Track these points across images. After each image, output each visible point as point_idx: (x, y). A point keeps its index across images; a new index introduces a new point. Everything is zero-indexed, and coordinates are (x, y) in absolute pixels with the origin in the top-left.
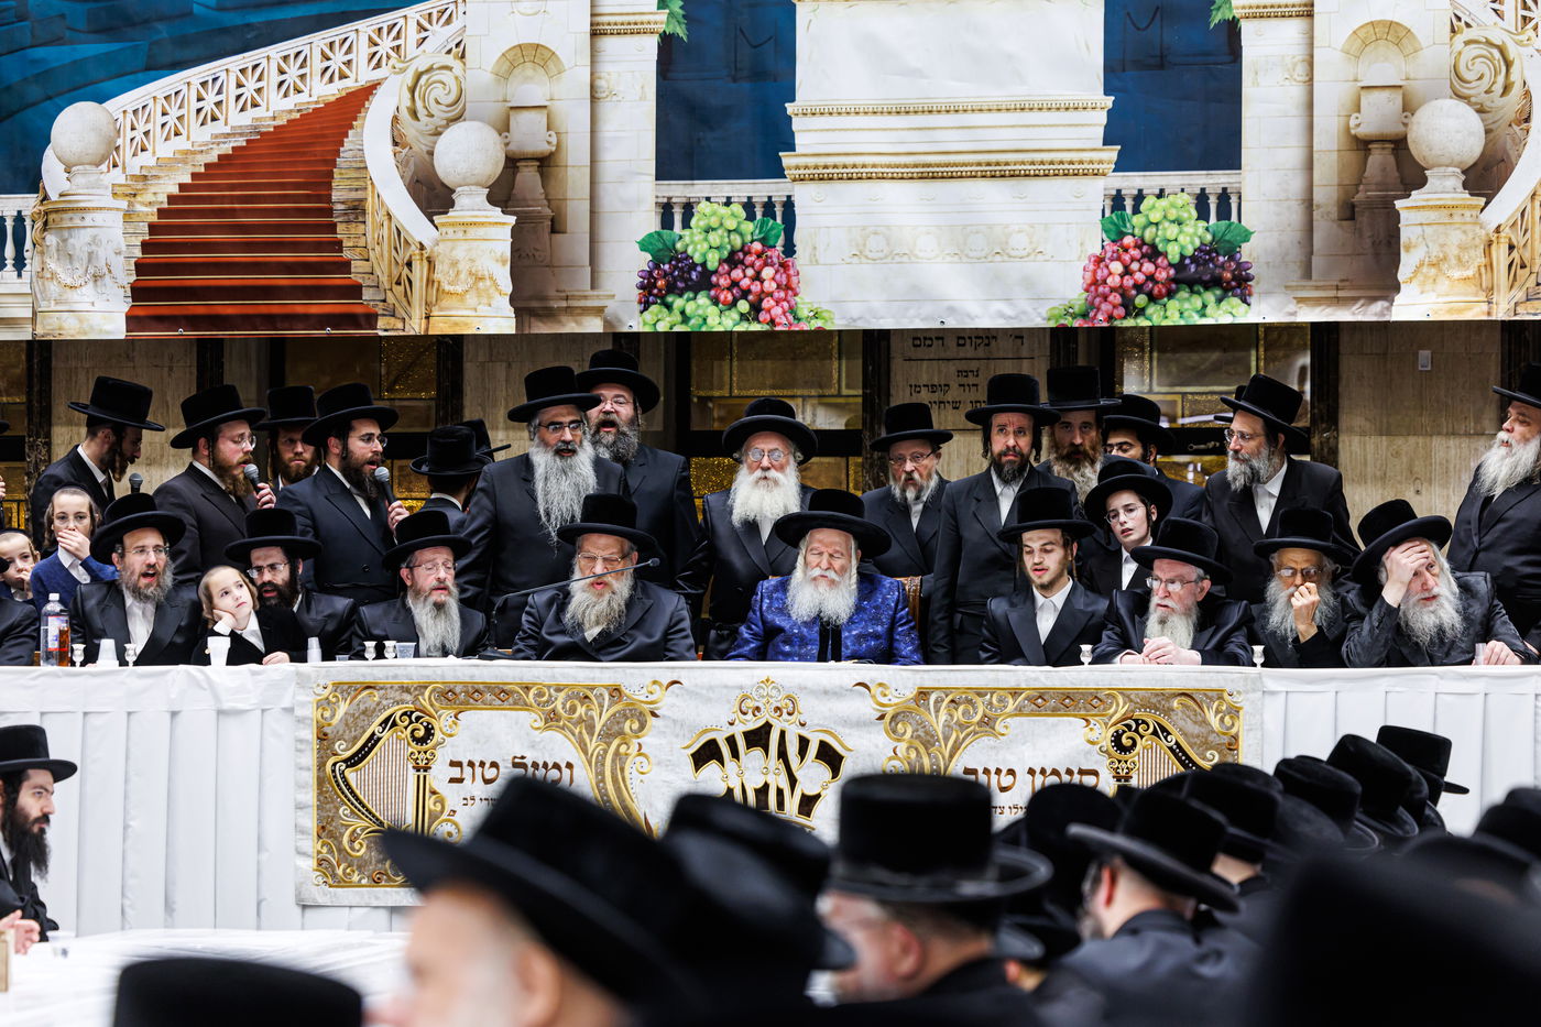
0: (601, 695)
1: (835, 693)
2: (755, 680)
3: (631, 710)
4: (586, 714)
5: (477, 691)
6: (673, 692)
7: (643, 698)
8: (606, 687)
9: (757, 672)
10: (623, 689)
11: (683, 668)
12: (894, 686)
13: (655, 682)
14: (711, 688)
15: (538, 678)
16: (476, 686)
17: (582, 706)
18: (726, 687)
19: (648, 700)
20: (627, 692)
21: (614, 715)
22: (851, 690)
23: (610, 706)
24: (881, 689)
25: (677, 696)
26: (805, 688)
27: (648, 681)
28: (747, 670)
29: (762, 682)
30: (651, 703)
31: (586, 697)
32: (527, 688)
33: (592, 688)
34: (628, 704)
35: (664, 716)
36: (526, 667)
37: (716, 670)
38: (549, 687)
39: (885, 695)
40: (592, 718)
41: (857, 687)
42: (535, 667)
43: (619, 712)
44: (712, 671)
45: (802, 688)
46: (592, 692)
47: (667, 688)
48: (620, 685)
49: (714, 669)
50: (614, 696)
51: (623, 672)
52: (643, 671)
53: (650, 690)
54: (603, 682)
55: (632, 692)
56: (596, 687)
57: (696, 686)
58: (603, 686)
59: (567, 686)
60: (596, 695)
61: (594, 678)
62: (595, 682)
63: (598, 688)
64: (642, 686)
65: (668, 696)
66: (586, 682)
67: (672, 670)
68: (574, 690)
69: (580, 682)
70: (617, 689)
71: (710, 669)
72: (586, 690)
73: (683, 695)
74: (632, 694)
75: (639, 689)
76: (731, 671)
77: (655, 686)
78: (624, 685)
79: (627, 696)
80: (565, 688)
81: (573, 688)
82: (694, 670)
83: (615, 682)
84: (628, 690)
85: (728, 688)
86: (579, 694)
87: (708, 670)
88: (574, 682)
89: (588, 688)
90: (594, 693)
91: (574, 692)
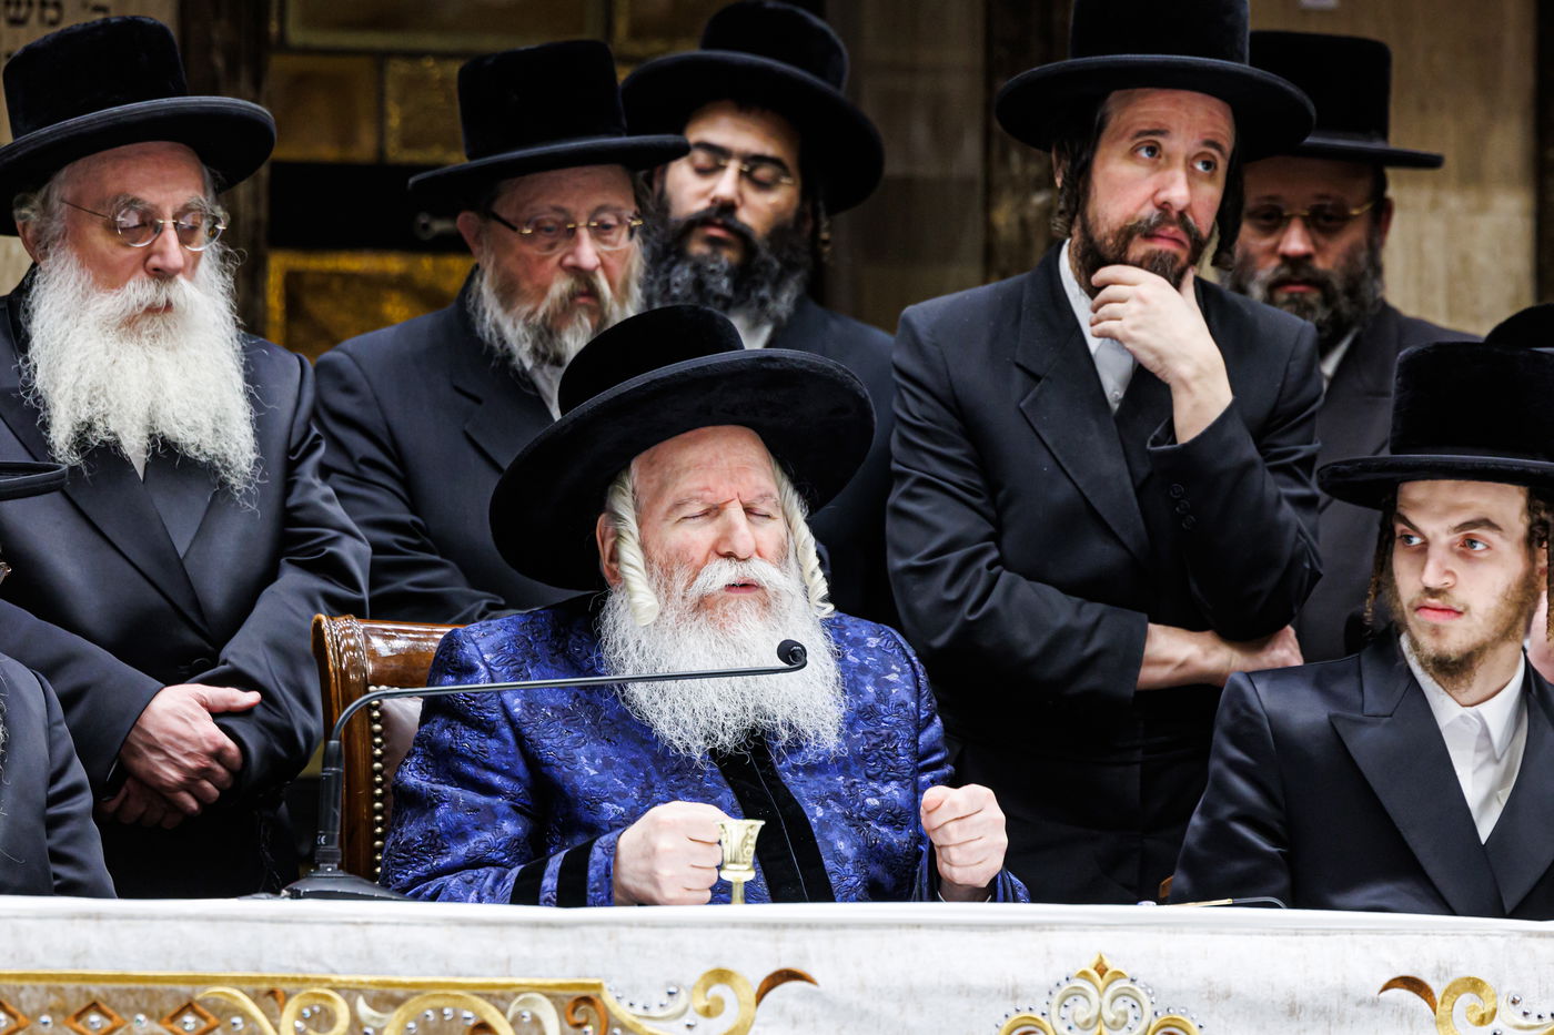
0: (536, 1021)
1: (1322, 1013)
2: (1062, 968)
5: (94, 1006)
6: (781, 1011)
7: (677, 1030)
8: (551, 993)
9: (1061, 941)
10: (608, 998)
11: (810, 926)
12: (1509, 988)
13: (722, 976)
14: (911, 995)
15: (315, 959)
16: (95, 989)
18: (964, 991)
20: (621, 1011)
22: (1375, 1003)
24: (1466, 999)
25: (795, 1022)
26: (1228, 996)
27: (695, 972)
28: (1028, 935)
29: (1084, 975)
31: (483, 1027)
32: (272, 995)
33: (499, 995)
36: (273, 920)
37: (924, 934)
38: (350, 992)
39: (1482, 1021)
41: (1394, 993)
42: (303, 921)
44: (910, 936)
45: (1219, 996)
46: (504, 1013)
47: (760, 996)
48: (598, 987)
49: (916, 931)
50: (579, 1026)
51: (610, 938)
52: (679, 935)
53: (701, 1003)
54: (540, 977)
55: (638, 1010)
56: (517, 994)
57: (863, 987)
58: (540, 989)
59: (414, 990)
60: (515, 1023)
61: (509, 960)
62: (510, 976)
63: (521, 997)
64: (672, 990)
65: (765, 1025)
66: (481, 976)
67: (774, 934)
68: (438, 1003)
69: (459, 975)
70: (587, 1000)
71: (904, 931)
72: (482, 1004)
73: (814, 1020)
74: (639, 1017)
75: (665, 999)
76: (975, 937)
77: (718, 990)
78: (606, 986)
79: (623, 1027)
80: (412, 995)
81: (434, 996)
82: (850, 932)
83: (579, 977)
84: (625, 1003)
85: (968, 995)
86: (456, 1017)
87: (895, 932)
88: (443, 974)
89: (488, 997)
90: (510, 1014)
91: (440, 1012)
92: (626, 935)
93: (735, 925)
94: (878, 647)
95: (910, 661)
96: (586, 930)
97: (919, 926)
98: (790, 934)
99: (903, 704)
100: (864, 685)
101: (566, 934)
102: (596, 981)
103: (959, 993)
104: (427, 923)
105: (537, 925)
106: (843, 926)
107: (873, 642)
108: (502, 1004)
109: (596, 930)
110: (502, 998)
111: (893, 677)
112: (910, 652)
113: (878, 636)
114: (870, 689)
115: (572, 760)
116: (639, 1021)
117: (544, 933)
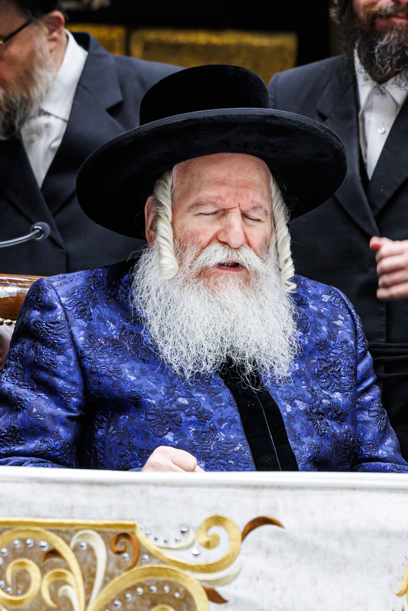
0: (90, 549)
3: (160, 585)
4: (54, 596)
6: (259, 546)
7: (186, 558)
8: (100, 530)
10: (140, 535)
11: (280, 487)
13: (218, 521)
14: (348, 536)
17: (43, 572)
18: (385, 534)
19: (201, 561)
20: (149, 543)
21: (122, 597)
23: (109, 576)
25: (268, 553)
27: (200, 518)
30: (208, 569)
31: (54, 553)
34: (152, 572)
35: (238, 601)
37: (357, 495)
40: (67, 600)
43: (133, 589)
44: (348, 496)
46: (68, 543)
47: (245, 535)
48: (133, 526)
49: (352, 492)
50: (119, 553)
51: (142, 493)
52: (189, 492)
53: (204, 539)
54: (93, 519)
55: (161, 543)
56: (77, 531)
57: (315, 530)
58: (93, 527)
59: (7, 527)
60: (76, 550)
61: (72, 507)
62: (73, 518)
63: (80, 533)
64: (184, 529)
65: (247, 555)
66: (53, 517)
67: (254, 492)
68: (23, 535)
69: (37, 517)
70: (126, 535)
71: (344, 492)
72: (53, 537)
73: (281, 552)
74: (161, 548)
75: (179, 536)
76: (393, 497)
77: (215, 530)
78: (138, 526)
79: (150, 554)
80: (5, 530)
81: (21, 531)
82: (307, 492)
83: (120, 519)
84: (152, 538)
85: (387, 536)
86: (35, 545)
87: (338, 492)
88: (27, 516)
89: (58, 532)
90: (73, 544)
91: (23, 541)
92: (153, 491)
93: (228, 486)
94: (330, 302)
95: (350, 312)
96: (126, 487)
97: (354, 489)
98: (266, 493)
99: (346, 342)
100: (321, 326)
101: (112, 490)
102: (131, 523)
103: (381, 535)
104: (17, 481)
105: (91, 483)
106: (302, 487)
107: (326, 298)
108: (67, 537)
109: (132, 488)
110: (67, 532)
111: (339, 323)
112: (350, 306)
113: (329, 294)
114: (324, 329)
115: (119, 372)
116: (161, 551)
117: (97, 489)
